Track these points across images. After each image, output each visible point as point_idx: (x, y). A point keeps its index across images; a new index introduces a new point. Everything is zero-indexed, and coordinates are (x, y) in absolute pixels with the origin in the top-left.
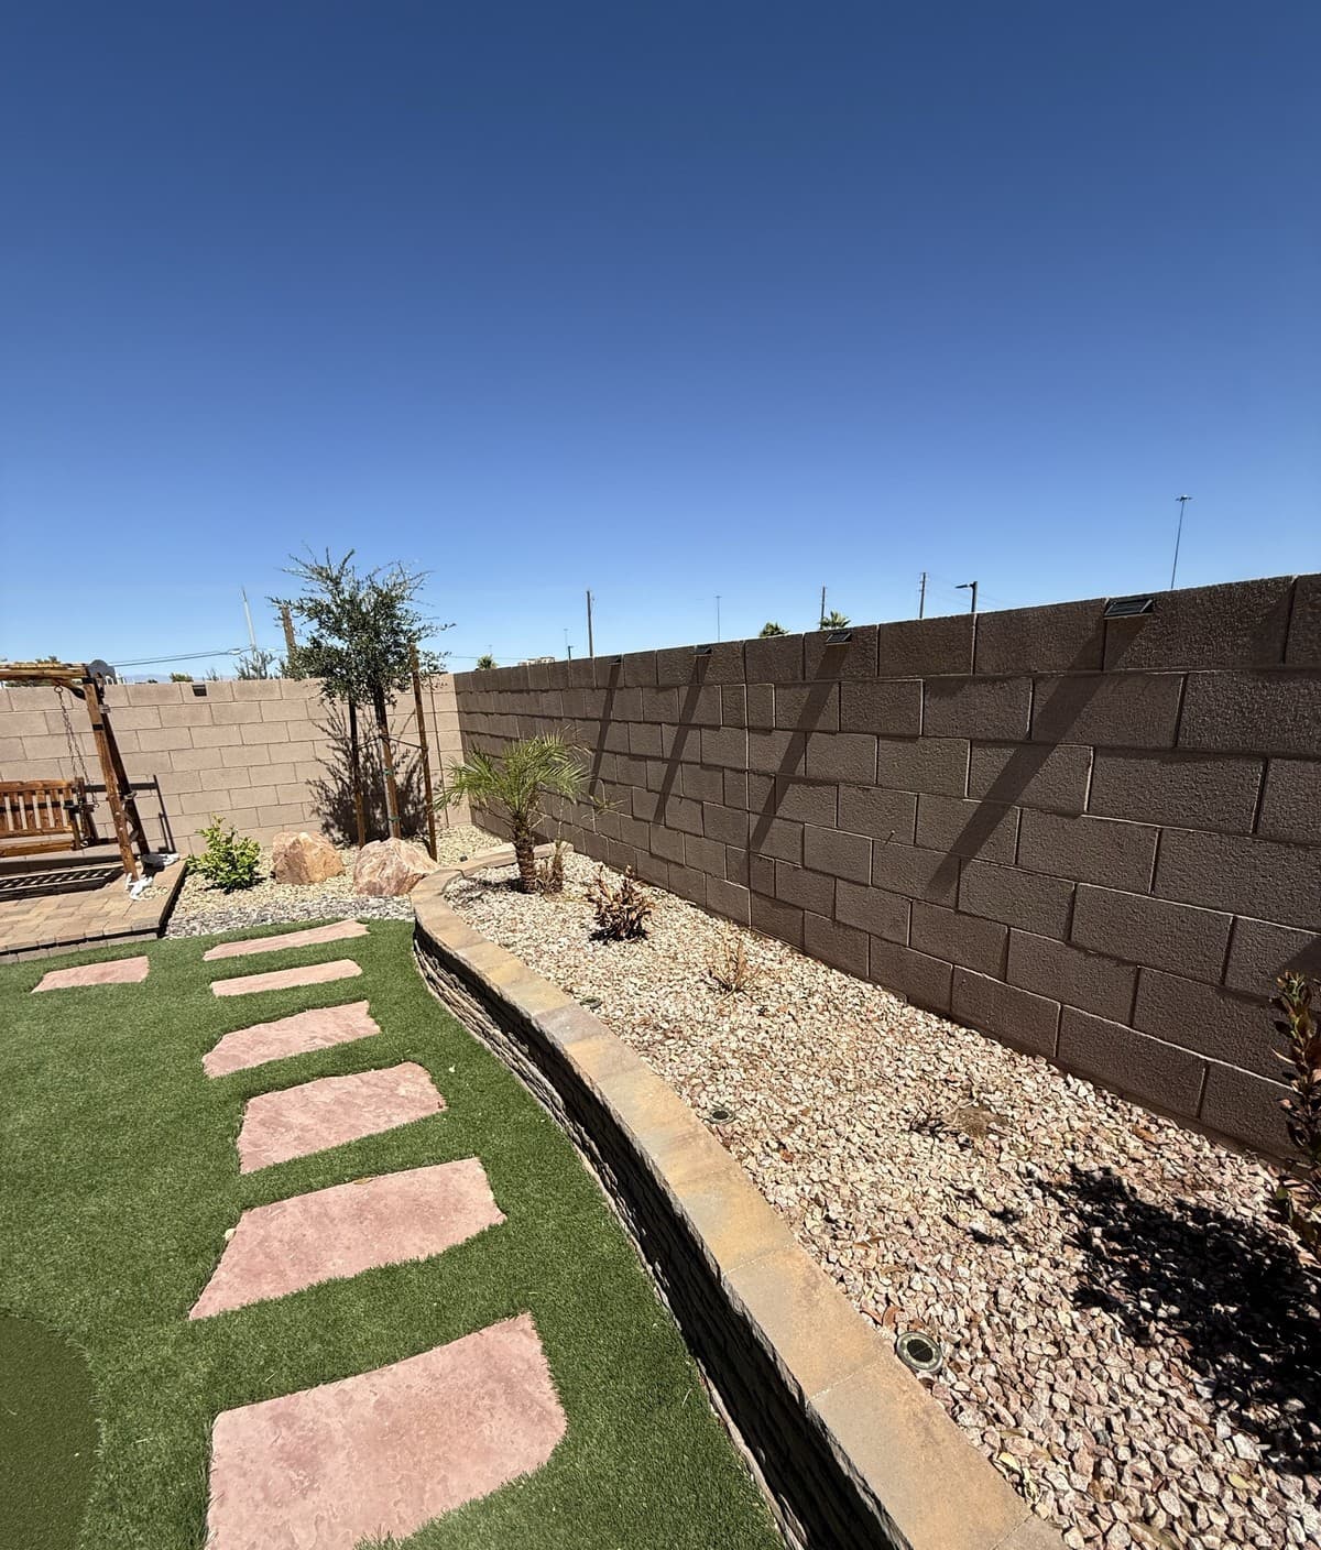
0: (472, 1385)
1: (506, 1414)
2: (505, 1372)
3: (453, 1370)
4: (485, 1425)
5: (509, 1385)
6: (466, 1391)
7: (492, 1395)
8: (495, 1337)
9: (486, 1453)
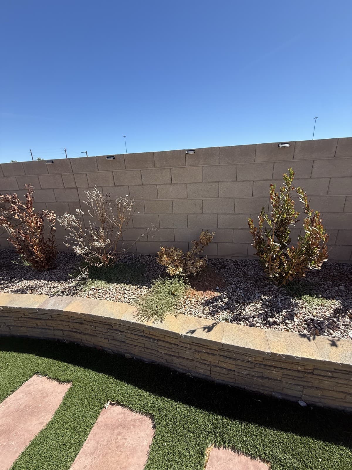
0: (110, 439)
1: (129, 433)
2: (117, 423)
3: (98, 443)
4: (126, 444)
5: (123, 425)
6: (109, 443)
7: (119, 434)
8: (103, 418)
9: (134, 450)
